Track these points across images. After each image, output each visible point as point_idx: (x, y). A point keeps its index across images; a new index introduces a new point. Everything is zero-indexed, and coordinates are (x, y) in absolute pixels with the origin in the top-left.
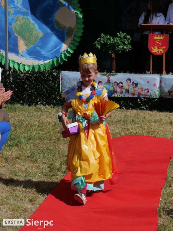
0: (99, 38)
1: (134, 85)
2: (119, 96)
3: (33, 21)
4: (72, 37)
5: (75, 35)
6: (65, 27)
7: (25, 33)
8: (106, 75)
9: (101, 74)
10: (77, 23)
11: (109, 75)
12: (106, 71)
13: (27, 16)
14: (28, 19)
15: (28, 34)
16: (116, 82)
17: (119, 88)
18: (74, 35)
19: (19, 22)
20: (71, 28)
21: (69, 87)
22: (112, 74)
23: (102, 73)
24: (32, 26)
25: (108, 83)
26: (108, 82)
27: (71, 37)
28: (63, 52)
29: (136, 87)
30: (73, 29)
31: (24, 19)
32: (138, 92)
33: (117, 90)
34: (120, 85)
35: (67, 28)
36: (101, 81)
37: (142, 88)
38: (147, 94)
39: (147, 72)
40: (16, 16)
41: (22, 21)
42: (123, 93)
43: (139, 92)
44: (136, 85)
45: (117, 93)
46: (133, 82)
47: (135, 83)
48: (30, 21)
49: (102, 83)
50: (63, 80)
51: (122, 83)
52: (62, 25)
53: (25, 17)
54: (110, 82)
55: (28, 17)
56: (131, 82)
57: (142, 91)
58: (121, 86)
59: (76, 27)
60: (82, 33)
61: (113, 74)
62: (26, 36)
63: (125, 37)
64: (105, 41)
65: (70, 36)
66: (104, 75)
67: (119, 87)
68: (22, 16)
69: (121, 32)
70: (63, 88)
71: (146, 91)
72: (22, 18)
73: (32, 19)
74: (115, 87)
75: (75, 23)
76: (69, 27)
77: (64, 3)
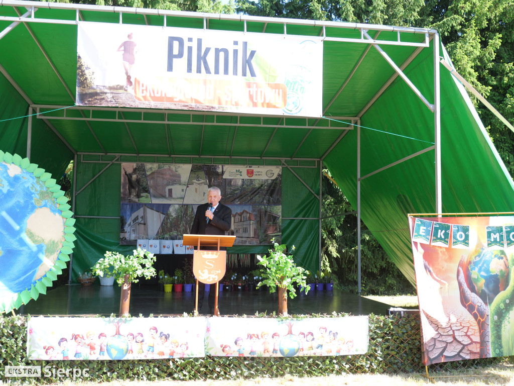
0: (102, 259)
1: (164, 337)
4: (55, 255)
5: (60, 252)
6: (43, 240)
8: (113, 321)
9: (104, 321)
10: (65, 233)
11: (118, 323)
12: (112, 314)
16: (132, 335)
17: (136, 344)
18: (58, 253)
20: (54, 242)
21: (44, 345)
22: (124, 319)
23: (108, 319)
25: (117, 336)
26: (116, 334)
27: (53, 256)
28: (39, 280)
29: (167, 341)
30: (57, 243)
32: (170, 350)
33: (133, 347)
34: (139, 339)
35: (46, 241)
36: (103, 334)
37: (177, 342)
38: (185, 352)
39: (185, 314)
42: (143, 352)
43: (172, 348)
44: (167, 337)
45: (132, 352)
46: (161, 333)
47: (164, 335)
49: (106, 336)
50: (33, 334)
51: (142, 336)
52: (39, 237)
54: (119, 334)
56: (157, 332)
57: (177, 347)
58: (141, 340)
59: (63, 240)
60: (73, 249)
61: (126, 319)
63: (145, 257)
64: (112, 263)
65: (51, 254)
66: (110, 322)
67: (136, 342)
69: (139, 249)
70: (32, 349)
71: (184, 347)
74: (129, 342)
75: (62, 234)
76: (50, 241)
77: (43, 203)
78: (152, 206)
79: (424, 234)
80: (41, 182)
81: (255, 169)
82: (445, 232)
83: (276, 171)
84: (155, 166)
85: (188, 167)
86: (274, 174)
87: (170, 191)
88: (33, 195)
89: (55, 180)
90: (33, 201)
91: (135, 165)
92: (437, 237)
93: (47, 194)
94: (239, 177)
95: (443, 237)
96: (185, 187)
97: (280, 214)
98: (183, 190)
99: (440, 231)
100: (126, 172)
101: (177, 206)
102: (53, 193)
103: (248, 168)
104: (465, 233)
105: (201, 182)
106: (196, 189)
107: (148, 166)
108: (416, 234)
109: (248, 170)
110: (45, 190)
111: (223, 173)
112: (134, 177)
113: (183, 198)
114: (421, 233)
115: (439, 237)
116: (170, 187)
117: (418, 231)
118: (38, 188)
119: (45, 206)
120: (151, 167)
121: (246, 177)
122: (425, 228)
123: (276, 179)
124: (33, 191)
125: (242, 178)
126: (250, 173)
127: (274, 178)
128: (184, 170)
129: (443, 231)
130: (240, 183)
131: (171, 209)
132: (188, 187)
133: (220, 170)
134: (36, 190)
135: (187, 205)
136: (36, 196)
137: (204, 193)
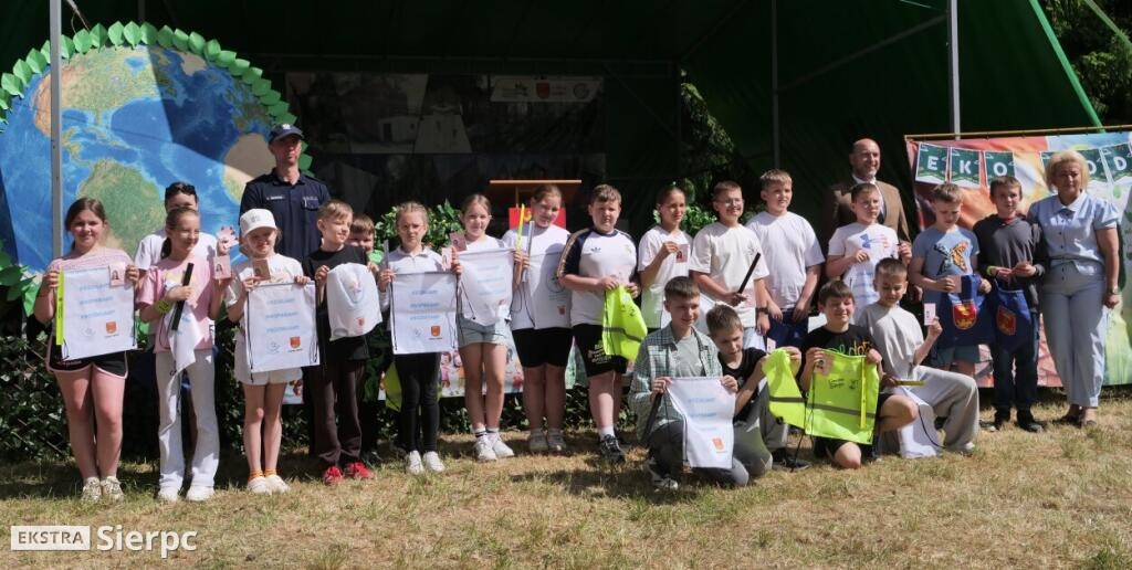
2: (455, 395)
3: (151, 176)
7: (122, 213)
13: (129, 162)
14: (134, 172)
15: (134, 217)
17: (455, 369)
19: (102, 181)
24: (147, 193)
31: (121, 170)
33: (450, 375)
40: (92, 163)
41: (113, 178)
43: (517, 375)
48: (140, 179)
53: (123, 164)
55: (134, 165)
62: (129, 223)
67: (455, 366)
68: (112, 162)
69: (447, 204)
72: (113, 170)
73: (147, 171)
74: (442, 366)
77: (250, 125)
78: (351, 159)
79: (936, 169)
80: (243, 86)
81: (553, 82)
82: (972, 164)
83: (593, 86)
84: (354, 78)
85: (420, 80)
86: (588, 92)
87: (388, 127)
88: (231, 111)
89: (269, 82)
90: (232, 122)
91: (313, 76)
92: (958, 171)
93: (255, 108)
94: (521, 98)
95: (969, 172)
96: (417, 120)
97: (604, 171)
98: (412, 126)
99: (962, 162)
100: (295, 91)
101: (402, 159)
102: (266, 106)
103: (540, 81)
104: (1006, 164)
105: (446, 109)
106: (438, 124)
107: (341, 78)
108: (922, 169)
109: (538, 85)
110: (251, 100)
111: (490, 90)
112: (313, 99)
113: (413, 142)
114: (930, 167)
115: (962, 171)
116: (387, 120)
117: (924, 163)
118: (240, 98)
119: (255, 130)
120: (346, 80)
121: (535, 98)
122: (936, 159)
123: (594, 101)
124: (231, 103)
125: (526, 100)
126: (543, 90)
127: (588, 100)
128: (414, 86)
129: (969, 163)
130: (524, 110)
131: (390, 164)
132: (422, 119)
133: (484, 85)
134: (236, 101)
135: (422, 155)
136: (237, 113)
137: (455, 132)
